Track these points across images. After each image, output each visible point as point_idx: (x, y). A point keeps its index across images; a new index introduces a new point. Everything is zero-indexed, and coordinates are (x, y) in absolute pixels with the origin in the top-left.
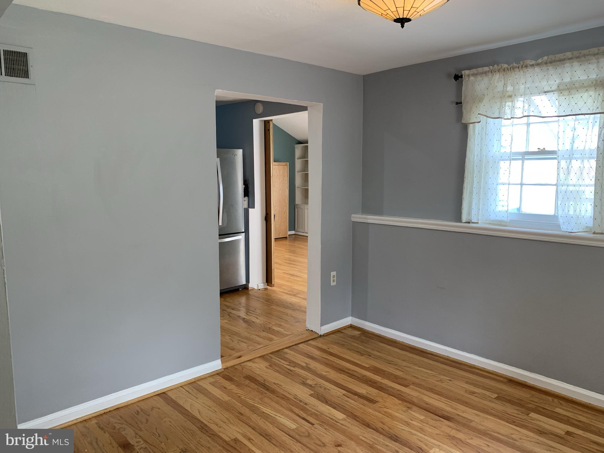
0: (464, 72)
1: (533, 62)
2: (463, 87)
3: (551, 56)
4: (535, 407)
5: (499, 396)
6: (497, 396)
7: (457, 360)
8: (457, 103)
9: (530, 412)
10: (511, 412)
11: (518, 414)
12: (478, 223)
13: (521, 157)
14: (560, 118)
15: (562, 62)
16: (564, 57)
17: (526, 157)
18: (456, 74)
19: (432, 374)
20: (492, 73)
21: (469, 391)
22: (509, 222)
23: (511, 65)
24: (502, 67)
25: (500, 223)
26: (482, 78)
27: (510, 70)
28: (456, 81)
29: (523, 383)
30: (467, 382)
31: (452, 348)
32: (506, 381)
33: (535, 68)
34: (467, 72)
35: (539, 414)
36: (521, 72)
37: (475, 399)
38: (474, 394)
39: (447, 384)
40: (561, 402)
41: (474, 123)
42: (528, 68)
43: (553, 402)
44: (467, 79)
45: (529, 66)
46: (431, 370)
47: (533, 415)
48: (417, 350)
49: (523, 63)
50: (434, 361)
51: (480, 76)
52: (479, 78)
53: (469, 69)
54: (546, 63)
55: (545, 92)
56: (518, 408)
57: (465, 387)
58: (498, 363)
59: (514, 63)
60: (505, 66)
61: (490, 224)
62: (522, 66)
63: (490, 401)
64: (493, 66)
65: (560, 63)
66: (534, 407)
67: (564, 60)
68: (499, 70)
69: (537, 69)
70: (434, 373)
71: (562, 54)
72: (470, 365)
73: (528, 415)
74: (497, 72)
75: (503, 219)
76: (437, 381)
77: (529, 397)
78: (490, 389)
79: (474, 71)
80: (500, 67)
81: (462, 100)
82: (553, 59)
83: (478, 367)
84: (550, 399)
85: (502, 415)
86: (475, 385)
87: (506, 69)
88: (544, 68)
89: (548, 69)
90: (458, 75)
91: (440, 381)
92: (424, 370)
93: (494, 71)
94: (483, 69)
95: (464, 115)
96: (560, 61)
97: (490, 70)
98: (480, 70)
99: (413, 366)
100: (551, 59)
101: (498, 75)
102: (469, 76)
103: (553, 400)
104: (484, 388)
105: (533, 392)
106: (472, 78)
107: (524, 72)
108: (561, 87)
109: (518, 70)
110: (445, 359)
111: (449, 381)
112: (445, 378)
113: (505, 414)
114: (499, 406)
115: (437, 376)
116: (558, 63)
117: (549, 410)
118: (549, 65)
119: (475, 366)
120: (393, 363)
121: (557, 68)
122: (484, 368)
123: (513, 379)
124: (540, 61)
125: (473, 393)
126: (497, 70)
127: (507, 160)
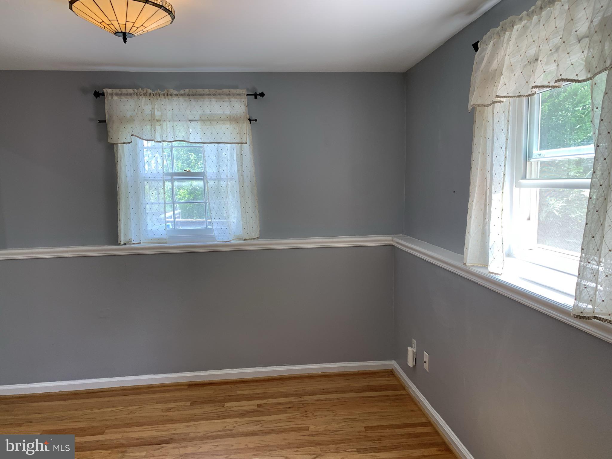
0: (106, 90)
1: (176, 92)
2: (106, 104)
3: (192, 90)
4: (224, 398)
5: (191, 402)
6: (191, 403)
7: (133, 387)
8: (100, 122)
9: (223, 403)
10: (212, 410)
11: (217, 409)
12: (140, 243)
13: (170, 178)
14: (205, 145)
15: (202, 96)
16: (203, 92)
17: (174, 178)
18: (96, 91)
19: (118, 410)
20: (137, 95)
21: (164, 409)
22: (168, 239)
23: (156, 91)
24: (148, 91)
25: (159, 241)
26: (126, 100)
27: (156, 96)
28: (97, 98)
29: (201, 383)
30: (157, 403)
31: (124, 376)
32: (187, 387)
33: (179, 98)
34: (109, 91)
35: (231, 402)
36: (167, 100)
37: (176, 413)
38: (171, 410)
39: (140, 412)
40: (236, 385)
41: (124, 143)
42: (173, 96)
43: (232, 388)
44: (110, 98)
45: (173, 95)
46: (114, 407)
47: (227, 404)
48: (82, 393)
49: (168, 91)
50: (109, 397)
51: (125, 97)
52: (124, 99)
53: (111, 87)
54: (189, 95)
55: (190, 121)
56: (213, 405)
57: (160, 407)
58: (175, 374)
59: (159, 90)
60: (150, 91)
61: (149, 243)
62: (167, 94)
63: (189, 409)
64: (137, 89)
65: (200, 97)
66: (222, 398)
67: (204, 95)
68: (144, 94)
69: (181, 99)
70: (119, 408)
71: (202, 90)
72: (147, 386)
73: (224, 406)
74: (143, 95)
75: (162, 236)
76: (129, 414)
77: (214, 392)
78: (181, 399)
79: (117, 91)
80: (145, 91)
81: (106, 118)
82: (195, 92)
83: (156, 385)
84: (228, 386)
85: (206, 416)
86: (166, 402)
87: (151, 94)
88: (187, 99)
89: (191, 101)
90: (98, 91)
91: (131, 412)
92: (106, 410)
93: (139, 94)
94: (127, 90)
95: (110, 134)
96: (200, 95)
97: (135, 92)
98: (124, 91)
99: (93, 411)
100: (193, 92)
101: (144, 99)
102: (112, 94)
103: (230, 387)
104: (176, 401)
105: (213, 387)
106: (115, 98)
107: (169, 100)
108: (203, 118)
109: (163, 97)
110: (118, 390)
111: (139, 409)
112: (134, 407)
113: (208, 414)
114: (198, 411)
115: (124, 409)
116: (199, 96)
117: (234, 395)
118: (191, 96)
119: (153, 386)
120: (66, 417)
121: (198, 101)
122: (162, 384)
123: (191, 383)
124: (182, 92)
125: (169, 410)
126: (142, 94)
127: (160, 180)
